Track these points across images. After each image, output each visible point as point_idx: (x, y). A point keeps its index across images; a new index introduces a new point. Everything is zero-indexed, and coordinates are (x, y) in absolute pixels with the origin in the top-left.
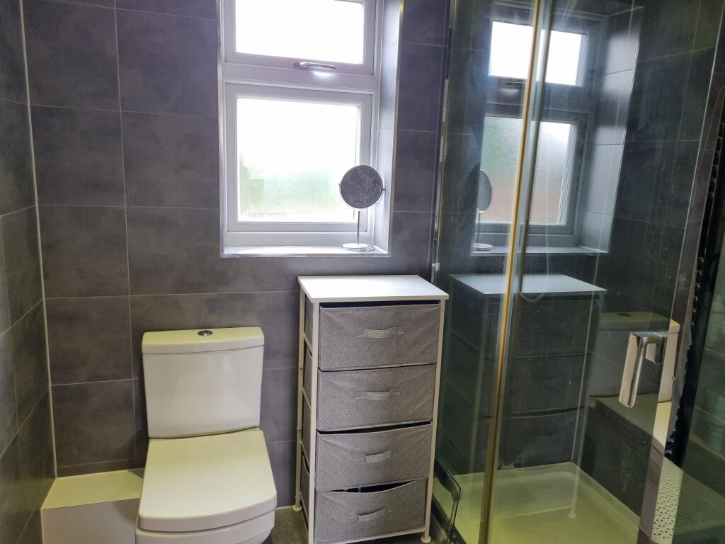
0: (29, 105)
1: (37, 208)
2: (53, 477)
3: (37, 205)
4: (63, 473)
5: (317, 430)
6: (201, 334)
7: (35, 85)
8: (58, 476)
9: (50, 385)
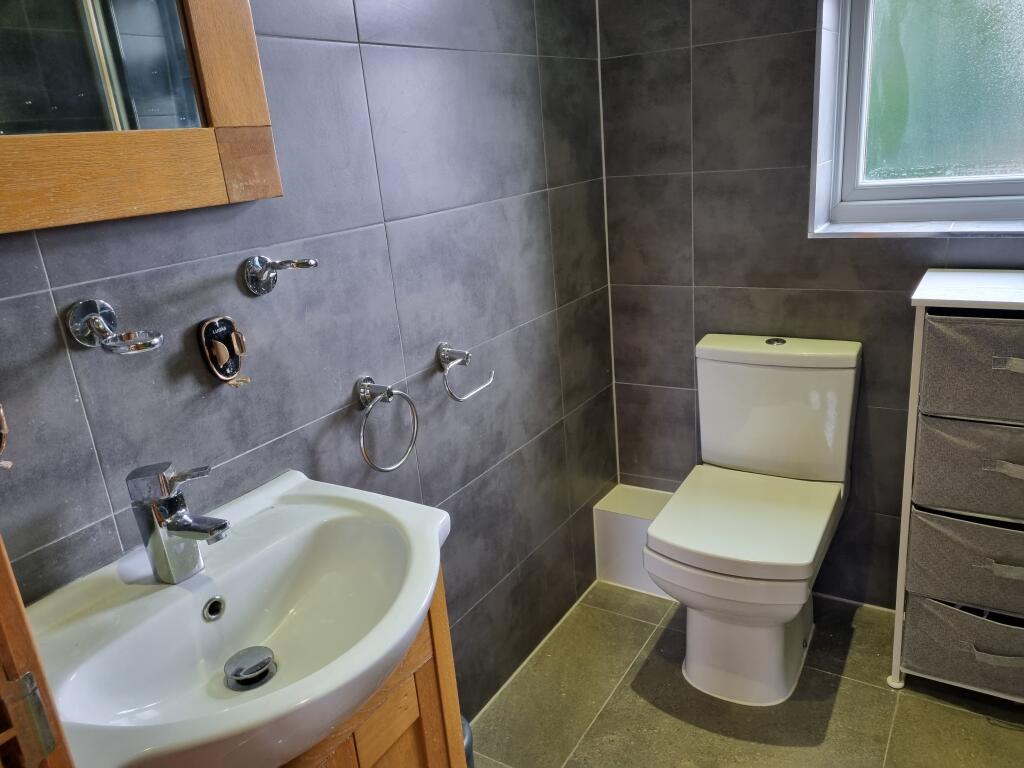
0: (599, 60)
1: (605, 182)
2: (615, 482)
3: (604, 178)
4: (626, 481)
5: (912, 503)
6: (769, 342)
7: (605, 34)
8: (622, 482)
9: (614, 382)
